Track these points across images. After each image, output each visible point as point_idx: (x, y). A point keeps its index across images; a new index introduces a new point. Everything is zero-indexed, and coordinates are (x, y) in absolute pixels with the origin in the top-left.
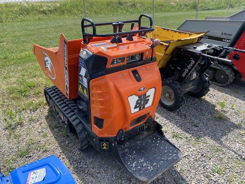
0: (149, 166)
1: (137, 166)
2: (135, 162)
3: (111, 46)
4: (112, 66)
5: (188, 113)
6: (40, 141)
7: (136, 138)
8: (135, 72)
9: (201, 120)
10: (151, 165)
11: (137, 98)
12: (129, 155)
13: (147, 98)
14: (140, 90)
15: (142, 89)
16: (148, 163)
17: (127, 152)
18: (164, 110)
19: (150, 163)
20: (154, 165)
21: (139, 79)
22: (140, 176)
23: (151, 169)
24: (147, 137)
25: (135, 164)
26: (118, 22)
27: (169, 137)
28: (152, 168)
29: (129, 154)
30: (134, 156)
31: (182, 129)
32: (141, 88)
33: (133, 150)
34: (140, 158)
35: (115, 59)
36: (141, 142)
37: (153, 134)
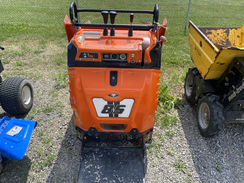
0: (99, 177)
1: (89, 170)
2: (91, 165)
3: (92, 38)
4: (80, 59)
5: (225, 149)
6: (64, 107)
7: (116, 143)
8: (114, 74)
9: (233, 167)
10: (102, 177)
11: (106, 103)
12: (94, 156)
13: (121, 108)
14: (109, 95)
15: (114, 95)
16: (101, 173)
17: (95, 151)
18: (196, 131)
19: (102, 174)
20: (104, 179)
21: (113, 83)
22: (81, 180)
23: (97, 180)
24: (129, 149)
25: (90, 166)
26: (109, 11)
27: (170, 163)
28: (99, 181)
29: (95, 154)
30: (97, 159)
31: (194, 163)
32: (112, 94)
33: (103, 153)
34: (99, 164)
35: (84, 53)
36: (118, 150)
37: (138, 149)
